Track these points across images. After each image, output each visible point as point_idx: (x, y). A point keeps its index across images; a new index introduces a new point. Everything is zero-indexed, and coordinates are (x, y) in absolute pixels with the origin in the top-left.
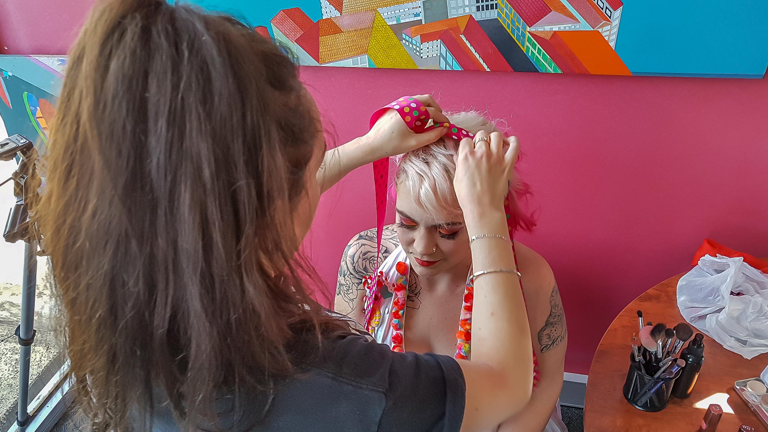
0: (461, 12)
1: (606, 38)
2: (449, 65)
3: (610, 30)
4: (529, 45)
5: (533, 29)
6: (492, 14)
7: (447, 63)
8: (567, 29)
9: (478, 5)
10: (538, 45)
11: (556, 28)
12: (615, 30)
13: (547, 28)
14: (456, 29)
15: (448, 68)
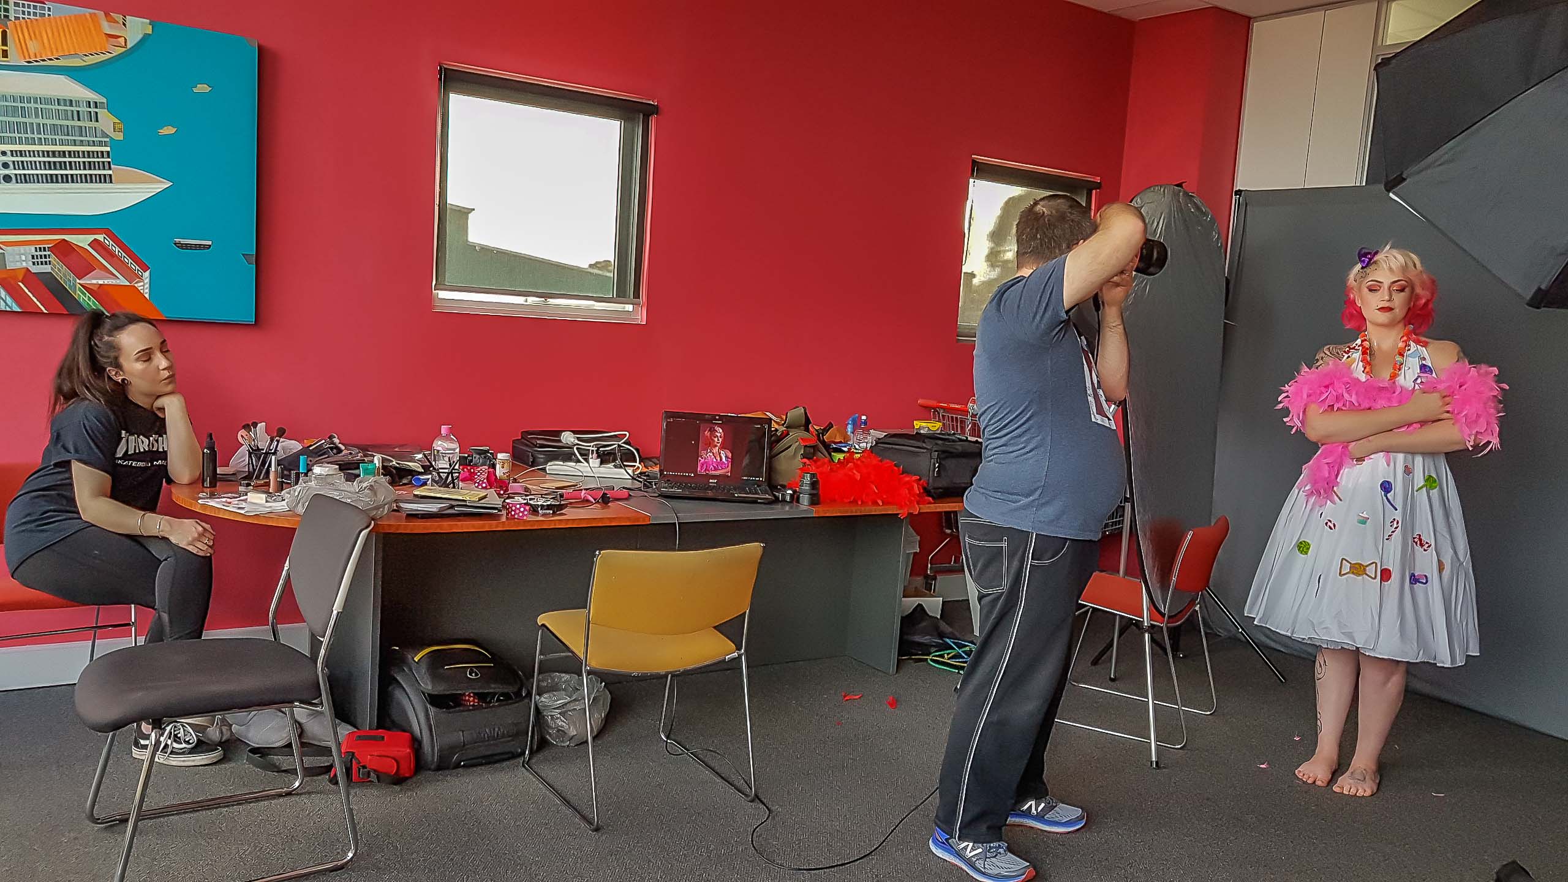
0: (18, 265)
1: (142, 291)
2: (9, 307)
3: (143, 286)
4: (80, 293)
5: (81, 282)
6: (47, 269)
7: (7, 304)
8: (110, 283)
9: (34, 260)
10: (87, 294)
11: (101, 282)
12: (147, 286)
13: (94, 282)
14: (16, 279)
15: (8, 309)
